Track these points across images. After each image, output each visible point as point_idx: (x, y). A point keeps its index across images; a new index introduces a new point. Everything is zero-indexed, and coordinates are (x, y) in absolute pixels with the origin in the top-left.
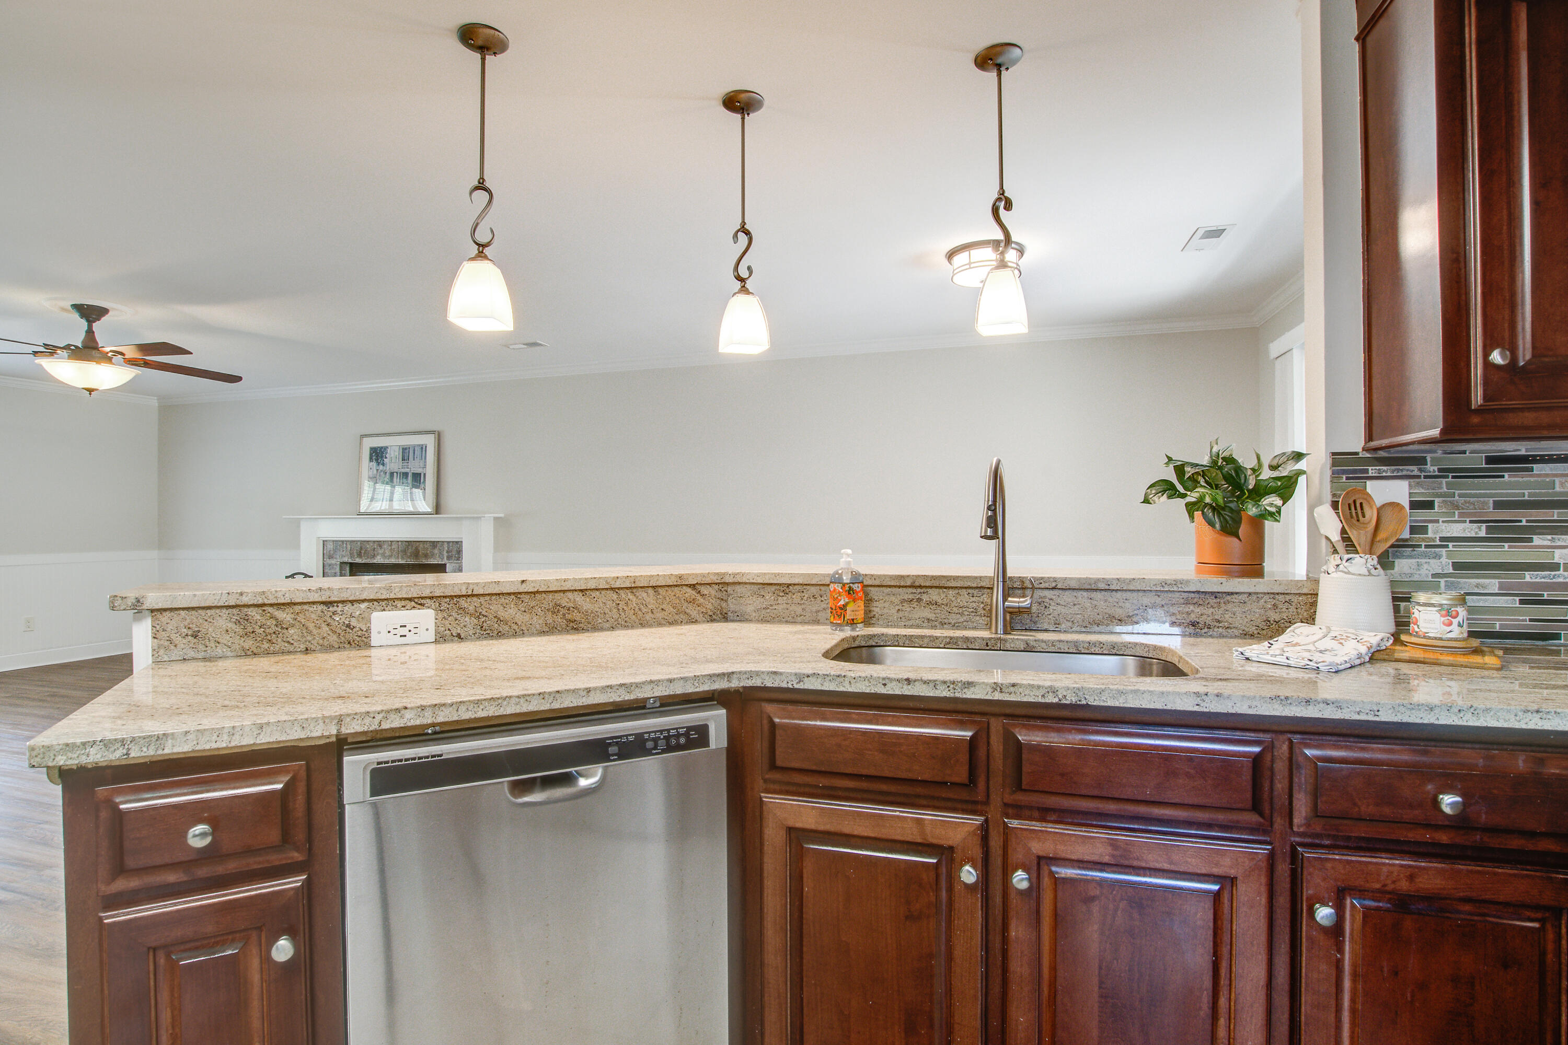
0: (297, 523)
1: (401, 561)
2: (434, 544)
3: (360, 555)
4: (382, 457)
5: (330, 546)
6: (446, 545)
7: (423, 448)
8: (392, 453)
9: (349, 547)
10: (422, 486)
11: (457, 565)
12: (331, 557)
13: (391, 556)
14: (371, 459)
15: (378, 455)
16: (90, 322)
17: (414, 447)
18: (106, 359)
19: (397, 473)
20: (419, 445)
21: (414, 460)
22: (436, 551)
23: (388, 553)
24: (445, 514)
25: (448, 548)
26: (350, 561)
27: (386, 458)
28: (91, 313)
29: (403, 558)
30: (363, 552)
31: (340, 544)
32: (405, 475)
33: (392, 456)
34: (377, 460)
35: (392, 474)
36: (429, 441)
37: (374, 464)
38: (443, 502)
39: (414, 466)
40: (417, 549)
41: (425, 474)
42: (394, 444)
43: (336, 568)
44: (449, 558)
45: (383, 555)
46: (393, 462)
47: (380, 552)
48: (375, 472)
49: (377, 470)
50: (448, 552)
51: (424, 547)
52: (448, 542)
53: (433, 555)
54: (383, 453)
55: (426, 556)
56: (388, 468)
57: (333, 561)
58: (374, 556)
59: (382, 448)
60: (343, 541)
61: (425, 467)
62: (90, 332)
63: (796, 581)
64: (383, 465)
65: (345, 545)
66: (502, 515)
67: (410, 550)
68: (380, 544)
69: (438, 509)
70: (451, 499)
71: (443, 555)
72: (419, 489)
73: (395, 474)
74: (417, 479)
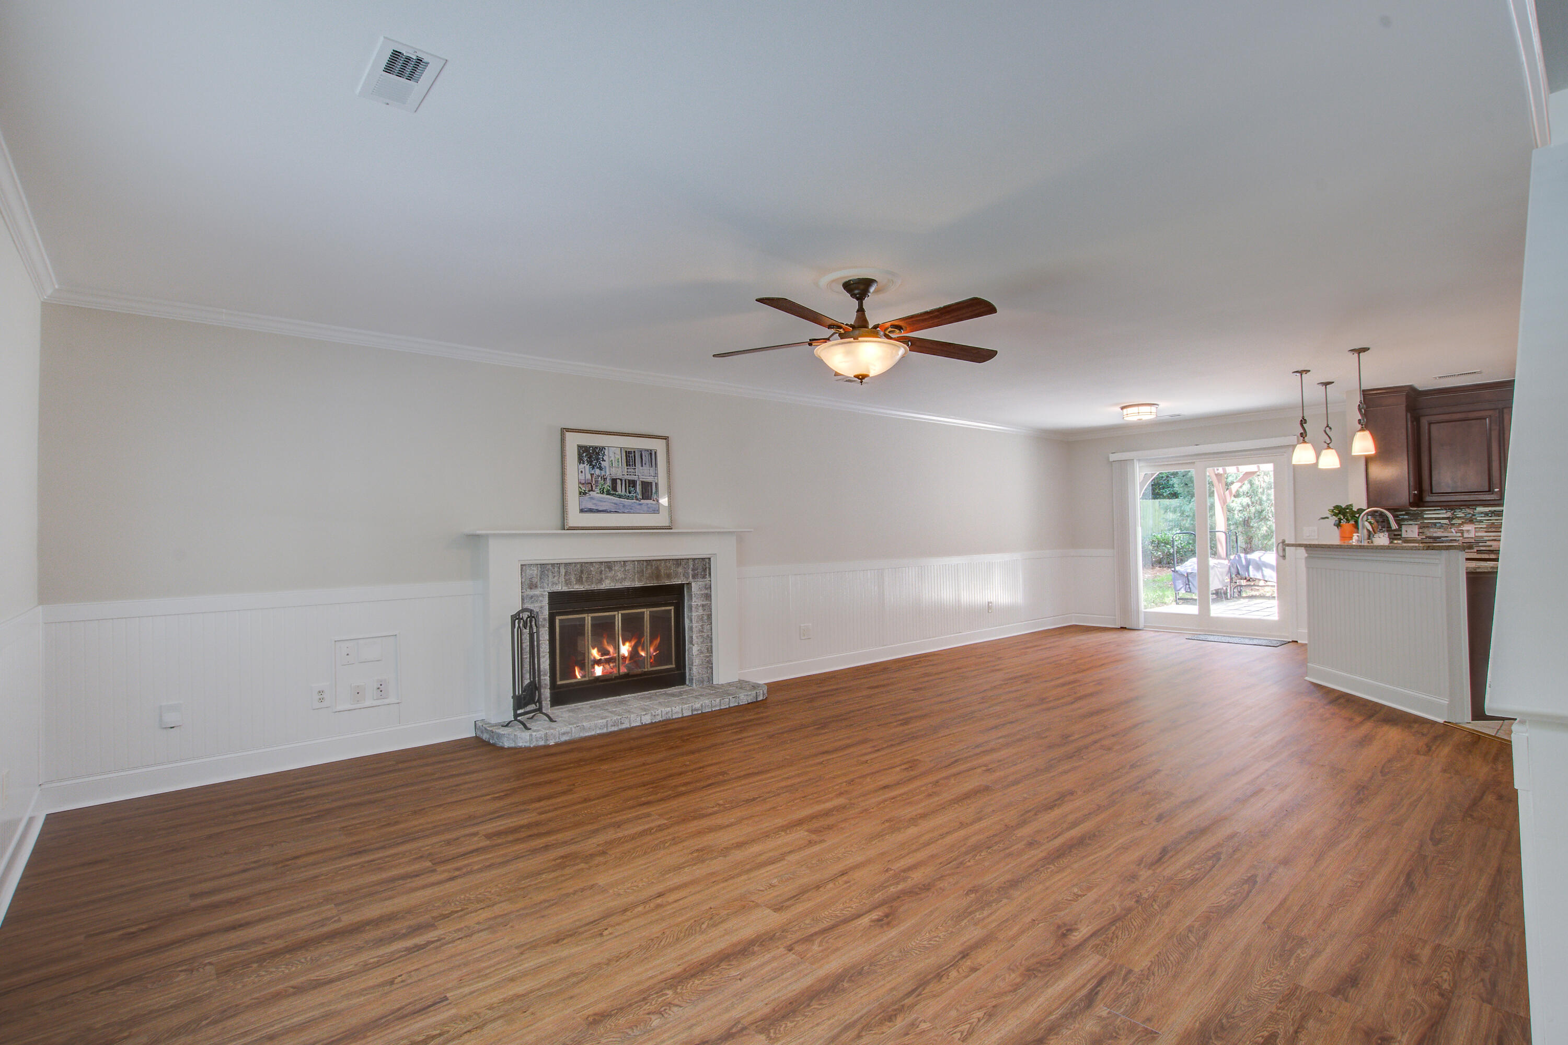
1: (637, 584)
2: (678, 562)
3: (580, 580)
4: (598, 459)
5: (535, 572)
6: (691, 563)
7: (652, 454)
8: (612, 455)
9: (563, 571)
10: (654, 497)
11: (703, 583)
12: (532, 586)
13: (624, 579)
14: (580, 460)
15: (591, 455)
16: (860, 298)
17: (641, 451)
19: (621, 480)
20: (648, 450)
21: (642, 466)
22: (680, 570)
23: (620, 575)
25: (693, 565)
27: (603, 460)
28: (859, 288)
29: (640, 580)
30: (584, 576)
31: (549, 568)
32: (633, 483)
33: (612, 458)
34: (590, 462)
35: (614, 481)
36: (659, 447)
39: (642, 473)
40: (657, 568)
41: (656, 485)
42: (614, 446)
43: (541, 601)
44: (694, 577)
45: (613, 579)
46: (614, 466)
48: (589, 477)
49: (592, 475)
50: (693, 570)
51: (667, 566)
52: (694, 559)
53: (677, 575)
54: (598, 454)
55: (669, 576)
56: (608, 473)
57: (537, 592)
58: (600, 581)
59: (596, 448)
60: (553, 565)
61: (656, 475)
62: (861, 310)
64: (601, 468)
65: (556, 569)
67: (649, 571)
68: (609, 565)
71: (688, 574)
72: (651, 501)
73: (619, 481)
74: (648, 490)
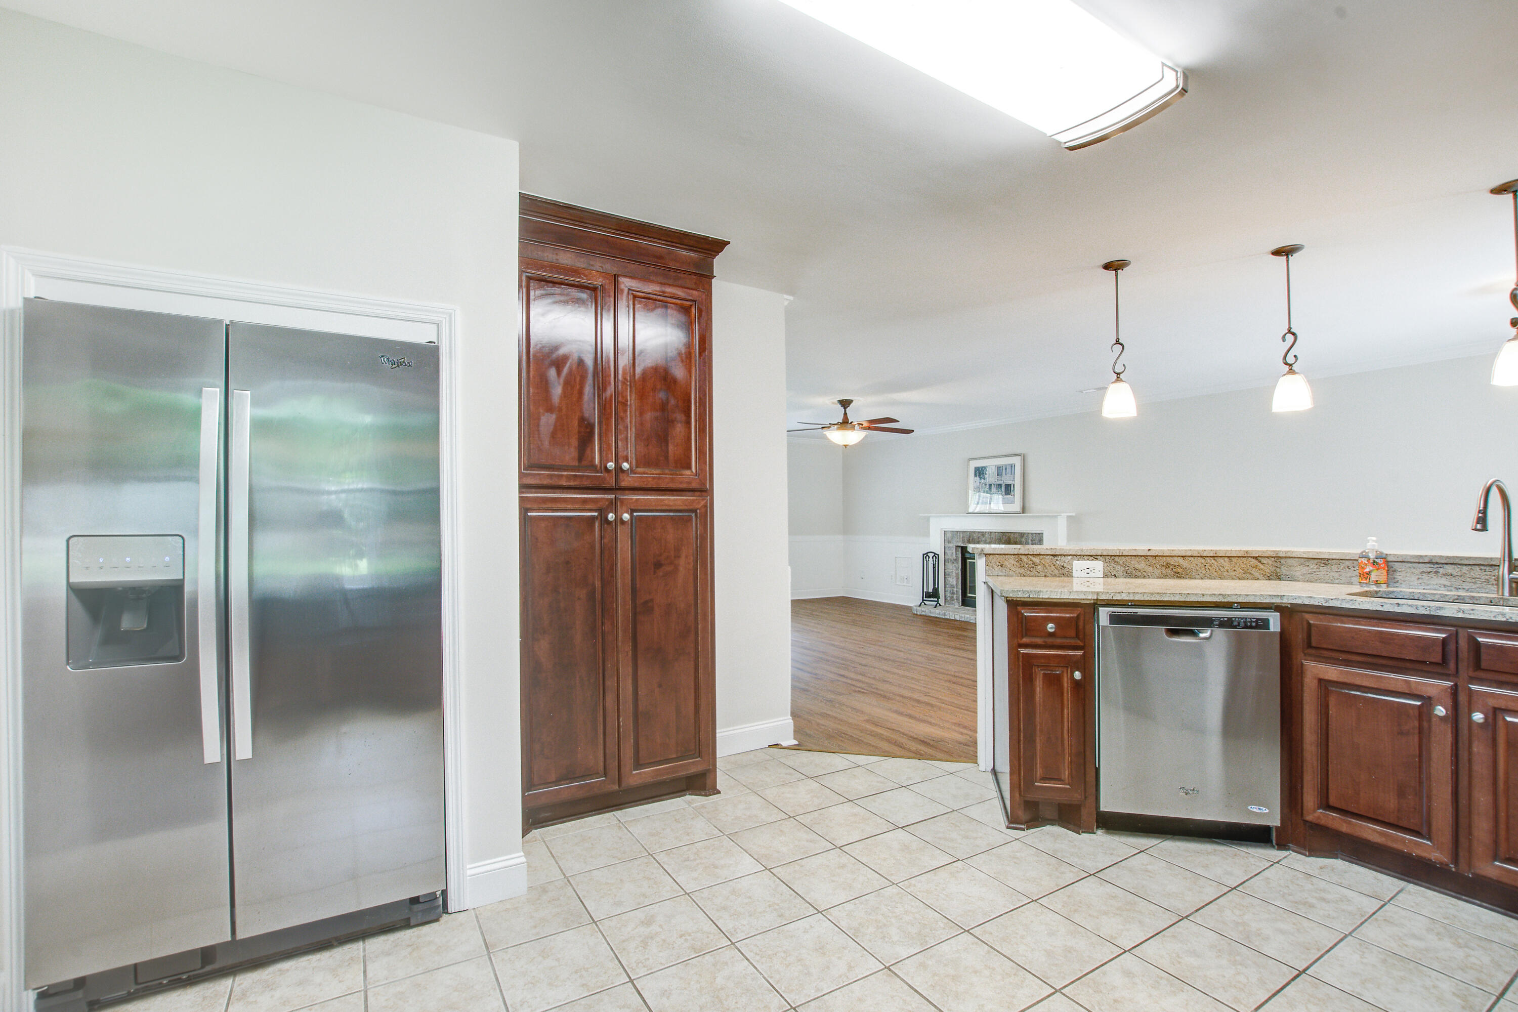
0: (928, 519)
2: (1022, 535)
3: (968, 541)
4: (983, 474)
5: (949, 535)
6: (1030, 536)
7: (1012, 466)
8: (990, 470)
9: (962, 535)
10: (1012, 493)
12: (949, 542)
13: (990, 543)
14: (975, 475)
15: (980, 472)
16: (845, 408)
17: (1006, 465)
18: (853, 428)
20: (1009, 465)
21: (1006, 475)
22: (1023, 540)
23: (988, 540)
24: (1030, 513)
25: (1032, 538)
26: (962, 545)
27: (986, 474)
28: (845, 404)
30: (971, 539)
31: (955, 533)
32: (1000, 486)
33: (990, 472)
34: (979, 476)
35: (990, 485)
36: (1017, 461)
37: (978, 478)
38: (1027, 505)
39: (1006, 480)
40: (1009, 538)
41: (1014, 485)
42: (991, 465)
43: (952, 550)
44: (1033, 545)
46: (991, 476)
47: (983, 539)
48: (978, 484)
49: (980, 483)
50: (1032, 540)
51: (1014, 537)
52: (1032, 534)
53: (1021, 543)
54: (983, 471)
55: (1016, 543)
56: (987, 481)
57: (951, 545)
58: (978, 543)
59: (983, 467)
61: (1014, 479)
62: (845, 414)
63: (1334, 557)
64: (984, 479)
65: (958, 535)
66: (1074, 514)
67: (1004, 539)
68: (982, 534)
69: (1024, 510)
70: (1035, 502)
71: (1028, 543)
72: (1010, 496)
73: (993, 485)
74: (1008, 489)
